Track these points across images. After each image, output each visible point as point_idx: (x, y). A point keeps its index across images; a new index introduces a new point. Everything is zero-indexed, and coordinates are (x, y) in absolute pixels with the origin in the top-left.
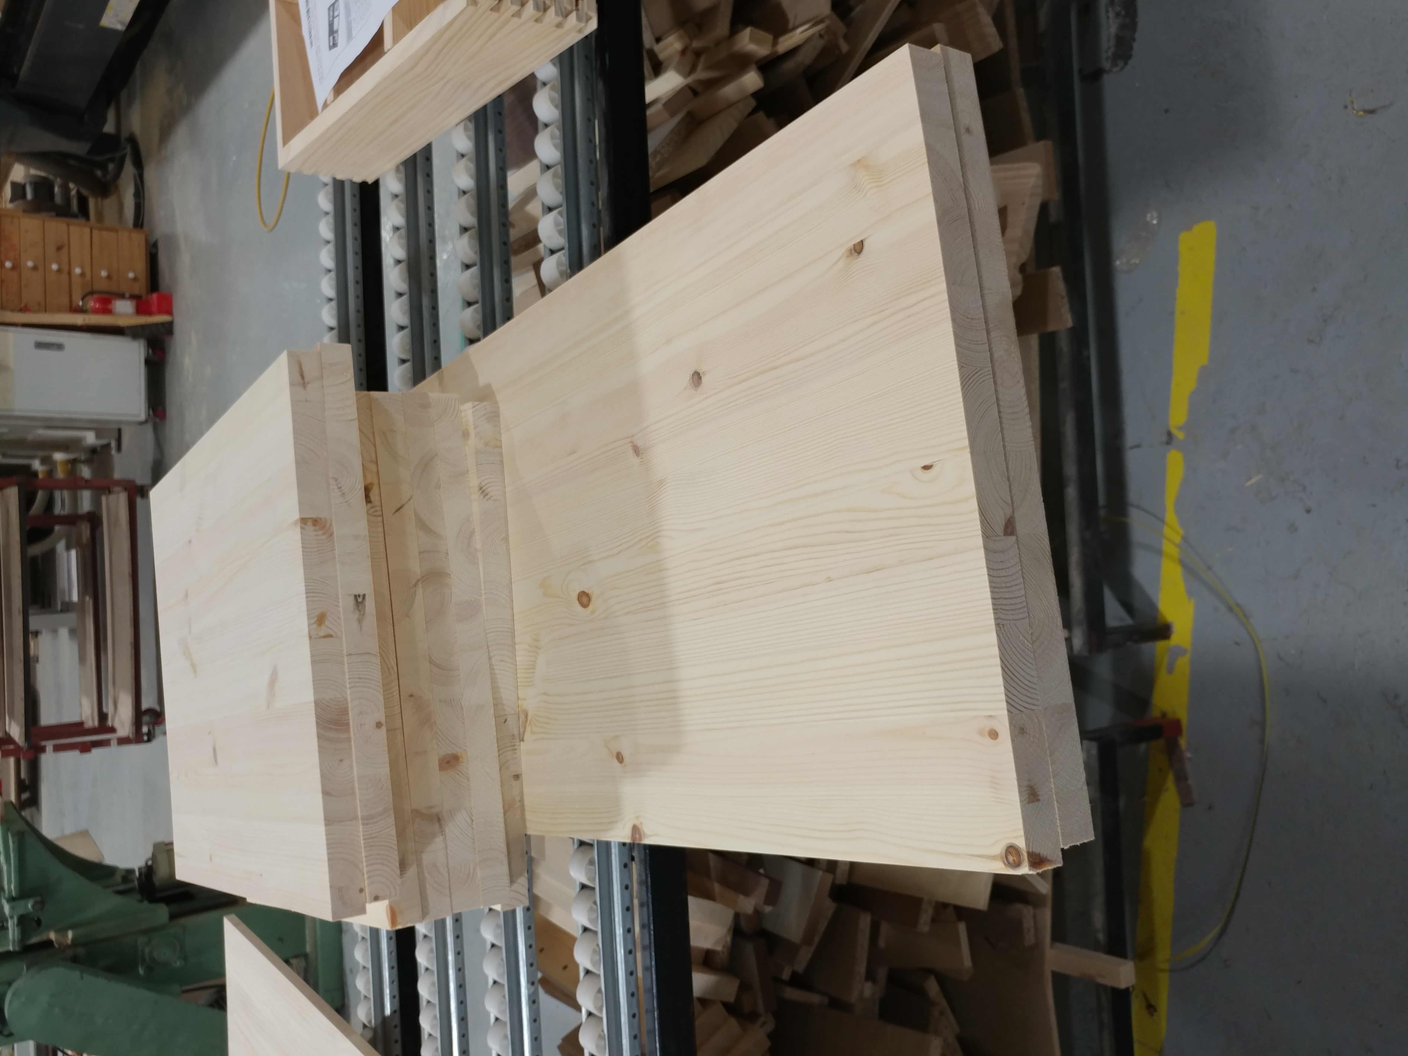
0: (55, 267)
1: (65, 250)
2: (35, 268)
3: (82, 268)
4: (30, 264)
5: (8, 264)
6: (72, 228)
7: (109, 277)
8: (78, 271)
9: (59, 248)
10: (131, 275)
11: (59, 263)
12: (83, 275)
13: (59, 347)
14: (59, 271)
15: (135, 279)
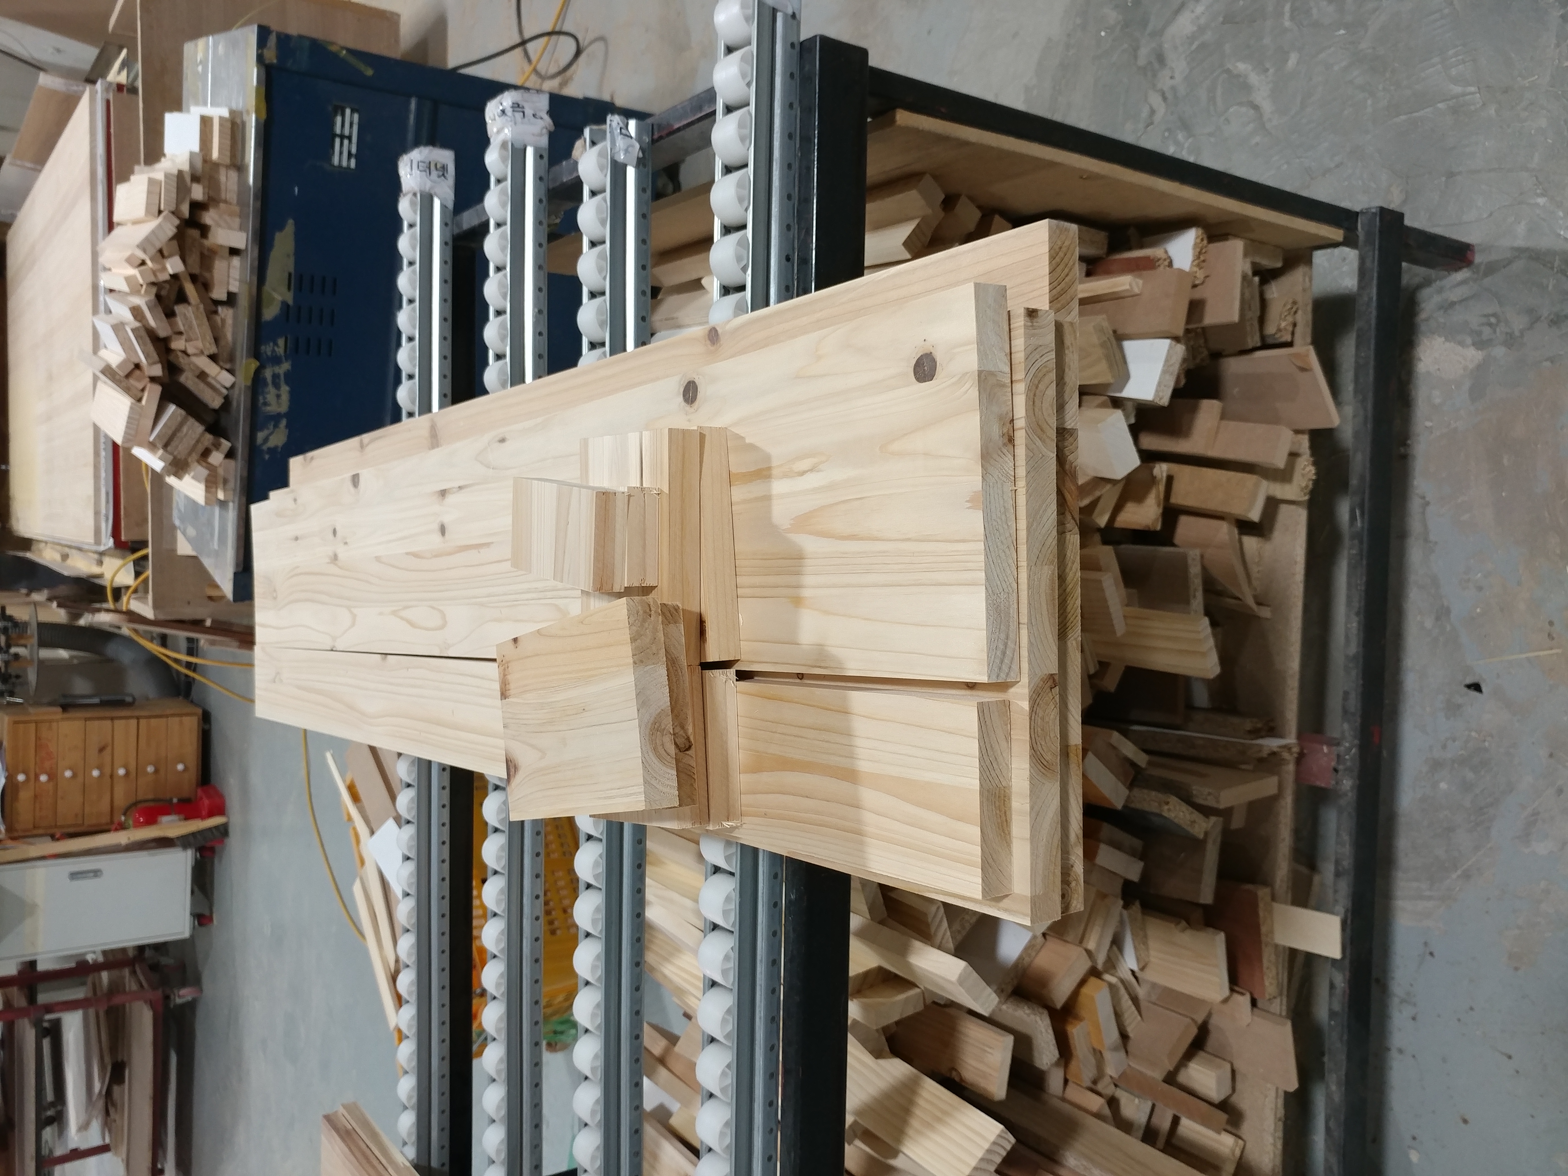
0: (95, 773)
1: (107, 752)
2: (74, 776)
3: (125, 767)
4: (68, 774)
5: (43, 778)
6: (117, 722)
7: (156, 771)
8: (121, 772)
9: (101, 750)
10: (180, 767)
11: (99, 768)
12: (127, 774)
13: (96, 873)
14: (102, 775)
15: (186, 769)
